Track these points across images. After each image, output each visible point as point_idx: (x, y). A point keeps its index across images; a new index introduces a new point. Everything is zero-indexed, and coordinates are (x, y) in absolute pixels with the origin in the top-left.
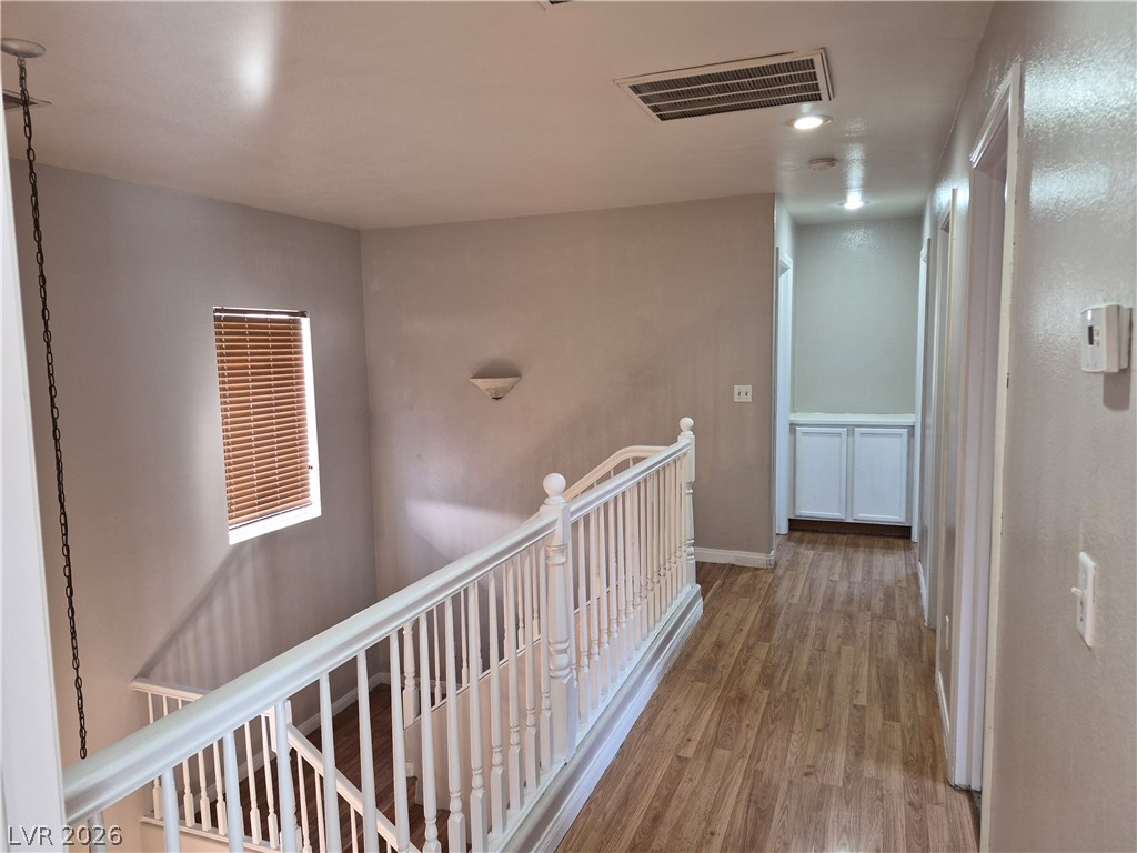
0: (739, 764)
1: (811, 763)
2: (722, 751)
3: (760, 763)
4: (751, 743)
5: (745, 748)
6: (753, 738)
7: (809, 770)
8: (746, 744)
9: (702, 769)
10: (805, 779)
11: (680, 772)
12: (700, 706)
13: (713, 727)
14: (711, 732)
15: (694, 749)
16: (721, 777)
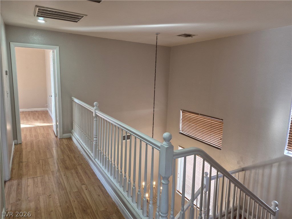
0: (69, 190)
1: (50, 199)
2: (76, 191)
3: (64, 192)
4: (70, 197)
5: (70, 194)
6: (70, 198)
7: (50, 197)
8: (71, 196)
9: (77, 184)
10: (50, 194)
11: (81, 182)
12: (94, 201)
13: (84, 196)
14: (83, 194)
15: (83, 188)
16: (71, 185)
